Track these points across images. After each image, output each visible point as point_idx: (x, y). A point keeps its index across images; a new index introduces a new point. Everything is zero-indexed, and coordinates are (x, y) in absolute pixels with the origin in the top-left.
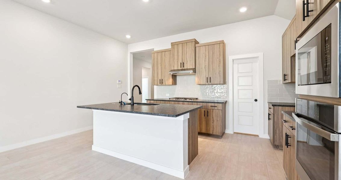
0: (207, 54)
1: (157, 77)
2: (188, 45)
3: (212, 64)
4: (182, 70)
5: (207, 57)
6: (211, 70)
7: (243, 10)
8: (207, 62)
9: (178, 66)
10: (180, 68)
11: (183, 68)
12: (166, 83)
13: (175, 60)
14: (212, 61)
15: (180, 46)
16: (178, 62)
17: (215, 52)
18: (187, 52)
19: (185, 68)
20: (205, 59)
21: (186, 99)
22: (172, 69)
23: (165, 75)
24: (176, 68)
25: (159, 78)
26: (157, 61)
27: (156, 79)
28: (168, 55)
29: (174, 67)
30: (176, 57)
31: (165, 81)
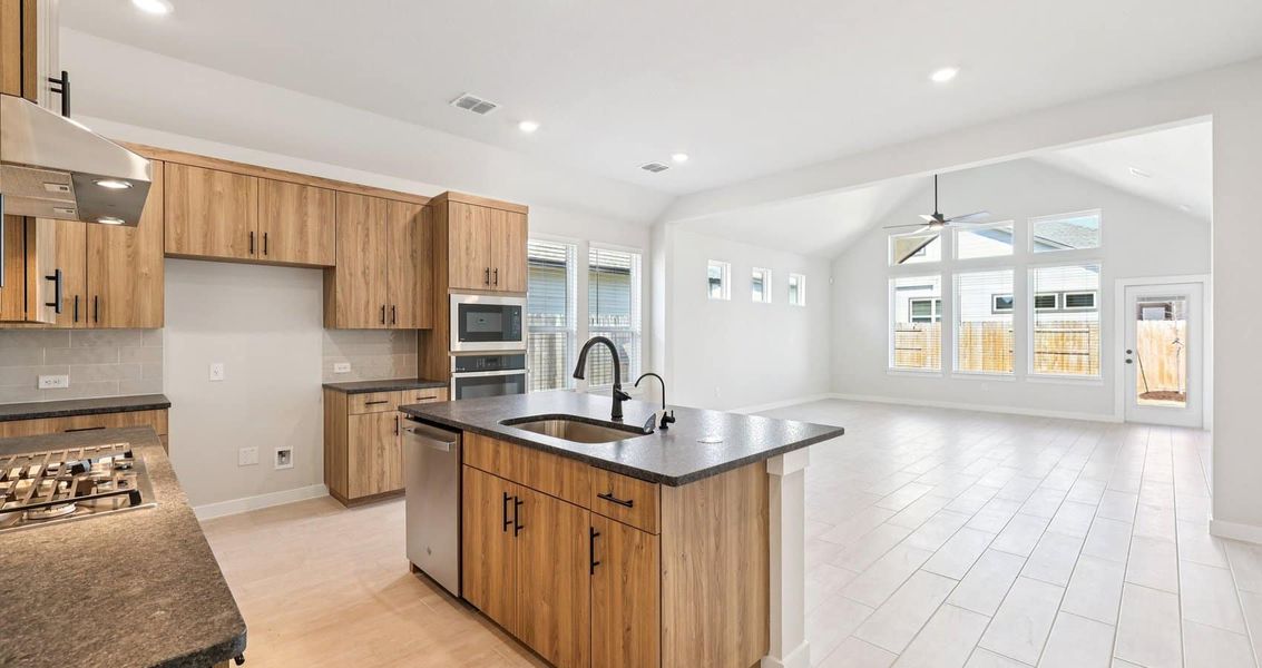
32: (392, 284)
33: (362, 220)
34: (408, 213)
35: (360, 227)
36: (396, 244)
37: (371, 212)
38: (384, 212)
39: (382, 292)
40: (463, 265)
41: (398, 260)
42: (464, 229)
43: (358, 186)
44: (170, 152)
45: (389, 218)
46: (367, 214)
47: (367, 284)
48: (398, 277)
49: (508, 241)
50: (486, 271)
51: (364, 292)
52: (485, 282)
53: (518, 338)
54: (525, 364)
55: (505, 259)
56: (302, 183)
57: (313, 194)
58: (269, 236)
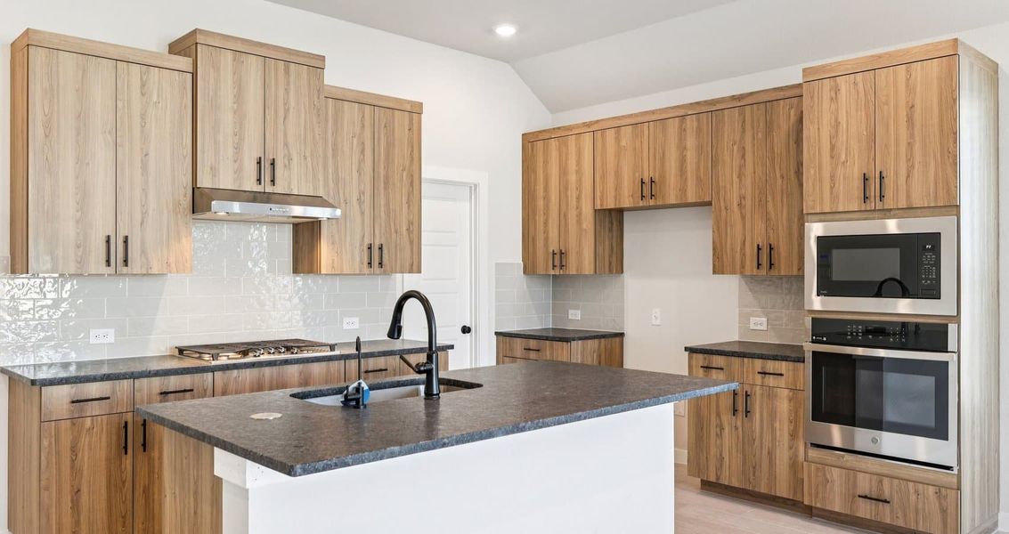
0: (368, 143)
1: (78, 223)
3: (386, 188)
4: (255, 197)
6: (383, 214)
8: (367, 178)
9: (238, 172)
10: (250, 185)
11: (269, 189)
12: (154, 262)
13: (220, 138)
14: (387, 177)
15: (253, 65)
16: (238, 148)
17: (396, 143)
18: (287, 111)
19: (279, 189)
20: (361, 161)
22: (205, 182)
23: (144, 214)
24: (226, 183)
25: (102, 226)
26: (82, 117)
27: (69, 230)
28: (169, 90)
29: (214, 171)
30: (228, 118)
31: (143, 252)
32: (773, 215)
33: (738, 138)
34: (792, 112)
35: (735, 148)
36: (777, 160)
37: (748, 127)
38: (762, 119)
39: (760, 226)
40: (826, 174)
41: (779, 181)
42: (826, 119)
43: (734, 98)
44: (597, 122)
45: (769, 127)
46: (744, 131)
47: (743, 218)
48: (779, 204)
49: (910, 120)
50: (865, 179)
51: (739, 227)
52: (866, 198)
53: (933, 292)
54: (952, 345)
55: (903, 149)
56: (682, 114)
57: (691, 123)
58: (656, 179)
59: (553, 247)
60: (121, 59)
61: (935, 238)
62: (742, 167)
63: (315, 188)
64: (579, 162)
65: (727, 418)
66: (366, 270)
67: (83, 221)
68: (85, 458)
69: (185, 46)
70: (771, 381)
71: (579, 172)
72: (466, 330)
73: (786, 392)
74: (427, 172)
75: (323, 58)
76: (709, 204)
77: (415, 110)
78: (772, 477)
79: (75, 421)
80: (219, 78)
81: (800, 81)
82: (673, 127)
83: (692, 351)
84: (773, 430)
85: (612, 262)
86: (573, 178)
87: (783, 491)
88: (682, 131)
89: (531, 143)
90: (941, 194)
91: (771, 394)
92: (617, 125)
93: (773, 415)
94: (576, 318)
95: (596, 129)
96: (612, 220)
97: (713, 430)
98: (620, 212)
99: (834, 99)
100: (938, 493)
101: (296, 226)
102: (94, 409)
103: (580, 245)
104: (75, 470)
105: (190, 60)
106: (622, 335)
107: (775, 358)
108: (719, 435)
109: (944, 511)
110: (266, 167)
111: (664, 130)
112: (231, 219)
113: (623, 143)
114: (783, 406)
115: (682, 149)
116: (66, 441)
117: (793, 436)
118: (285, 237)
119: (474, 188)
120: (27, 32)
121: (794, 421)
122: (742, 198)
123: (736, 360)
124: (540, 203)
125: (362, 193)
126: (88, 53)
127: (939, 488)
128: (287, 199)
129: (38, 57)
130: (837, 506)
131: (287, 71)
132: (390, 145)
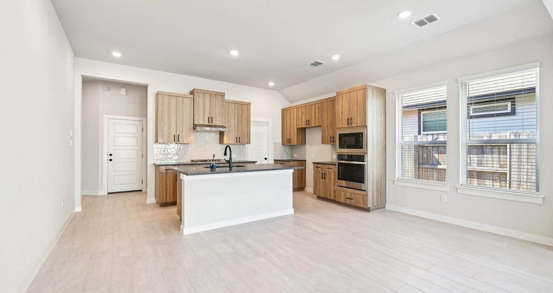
0: (236, 113)
1: (168, 132)
2: (217, 99)
3: (241, 123)
4: (208, 126)
5: (236, 116)
6: (240, 130)
7: (271, 84)
8: (236, 121)
9: (204, 121)
10: (207, 123)
11: (211, 124)
12: (184, 141)
13: (200, 113)
14: (241, 121)
15: (207, 96)
16: (204, 115)
17: (244, 112)
18: (215, 106)
19: (214, 124)
21: (205, 161)
22: (196, 123)
23: (182, 130)
24: (201, 123)
25: (173, 133)
26: (169, 109)
27: (166, 133)
28: (188, 103)
29: (198, 121)
30: (201, 108)
31: (182, 138)
33: (327, 110)
35: (326, 112)
39: (331, 132)
43: (326, 99)
46: (328, 107)
47: (328, 129)
49: (357, 104)
50: (348, 119)
51: (327, 132)
52: (348, 124)
53: (361, 147)
54: (366, 160)
55: (356, 112)
56: (315, 103)
57: (317, 105)
58: (310, 120)
59: (288, 138)
60: (177, 96)
61: (362, 134)
62: (327, 117)
63: (223, 124)
64: (293, 116)
65: (321, 180)
66: (236, 143)
67: (169, 132)
68: (168, 181)
69: (192, 93)
70: (330, 170)
71: (294, 119)
72: (266, 159)
73: (333, 173)
74: (252, 119)
75: (224, 93)
76: (321, 126)
77: (249, 104)
78: (330, 195)
79: (166, 174)
80: (199, 100)
81: (335, 95)
82: (313, 106)
83: (314, 163)
84: (330, 182)
85: (303, 142)
86: (292, 120)
87: (332, 198)
88: (315, 108)
89: (284, 111)
90: (363, 123)
91: (330, 174)
92: (302, 106)
93: (330, 178)
94: (296, 156)
95: (297, 107)
96: (302, 131)
97: (318, 183)
98: (305, 129)
99: (342, 100)
100: (362, 197)
101: (220, 132)
102: (170, 171)
103: (294, 136)
104: (166, 185)
105: (193, 96)
106: (305, 161)
107: (331, 164)
108: (320, 184)
109: (364, 201)
110: (210, 119)
111: (311, 107)
112: (201, 131)
113: (303, 111)
114: (332, 176)
115: (315, 112)
116: (164, 178)
117: (334, 184)
118: (218, 135)
119: (268, 123)
120: (158, 91)
121: (335, 180)
122: (328, 124)
123: (323, 165)
124: (285, 127)
125: (235, 125)
126: (170, 95)
127: (363, 195)
128: (215, 126)
129: (160, 97)
130: (343, 201)
131: (216, 97)
132: (242, 113)
